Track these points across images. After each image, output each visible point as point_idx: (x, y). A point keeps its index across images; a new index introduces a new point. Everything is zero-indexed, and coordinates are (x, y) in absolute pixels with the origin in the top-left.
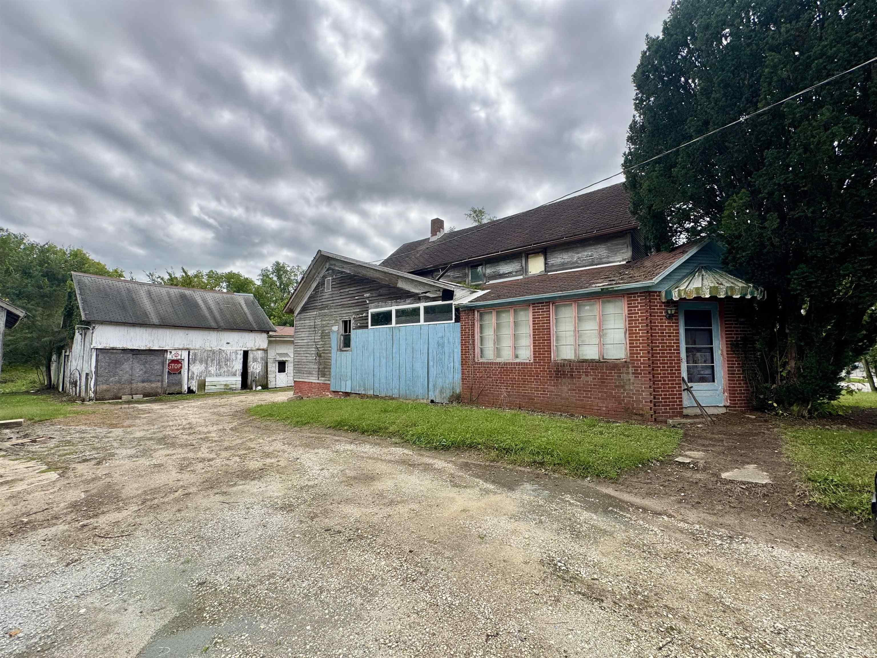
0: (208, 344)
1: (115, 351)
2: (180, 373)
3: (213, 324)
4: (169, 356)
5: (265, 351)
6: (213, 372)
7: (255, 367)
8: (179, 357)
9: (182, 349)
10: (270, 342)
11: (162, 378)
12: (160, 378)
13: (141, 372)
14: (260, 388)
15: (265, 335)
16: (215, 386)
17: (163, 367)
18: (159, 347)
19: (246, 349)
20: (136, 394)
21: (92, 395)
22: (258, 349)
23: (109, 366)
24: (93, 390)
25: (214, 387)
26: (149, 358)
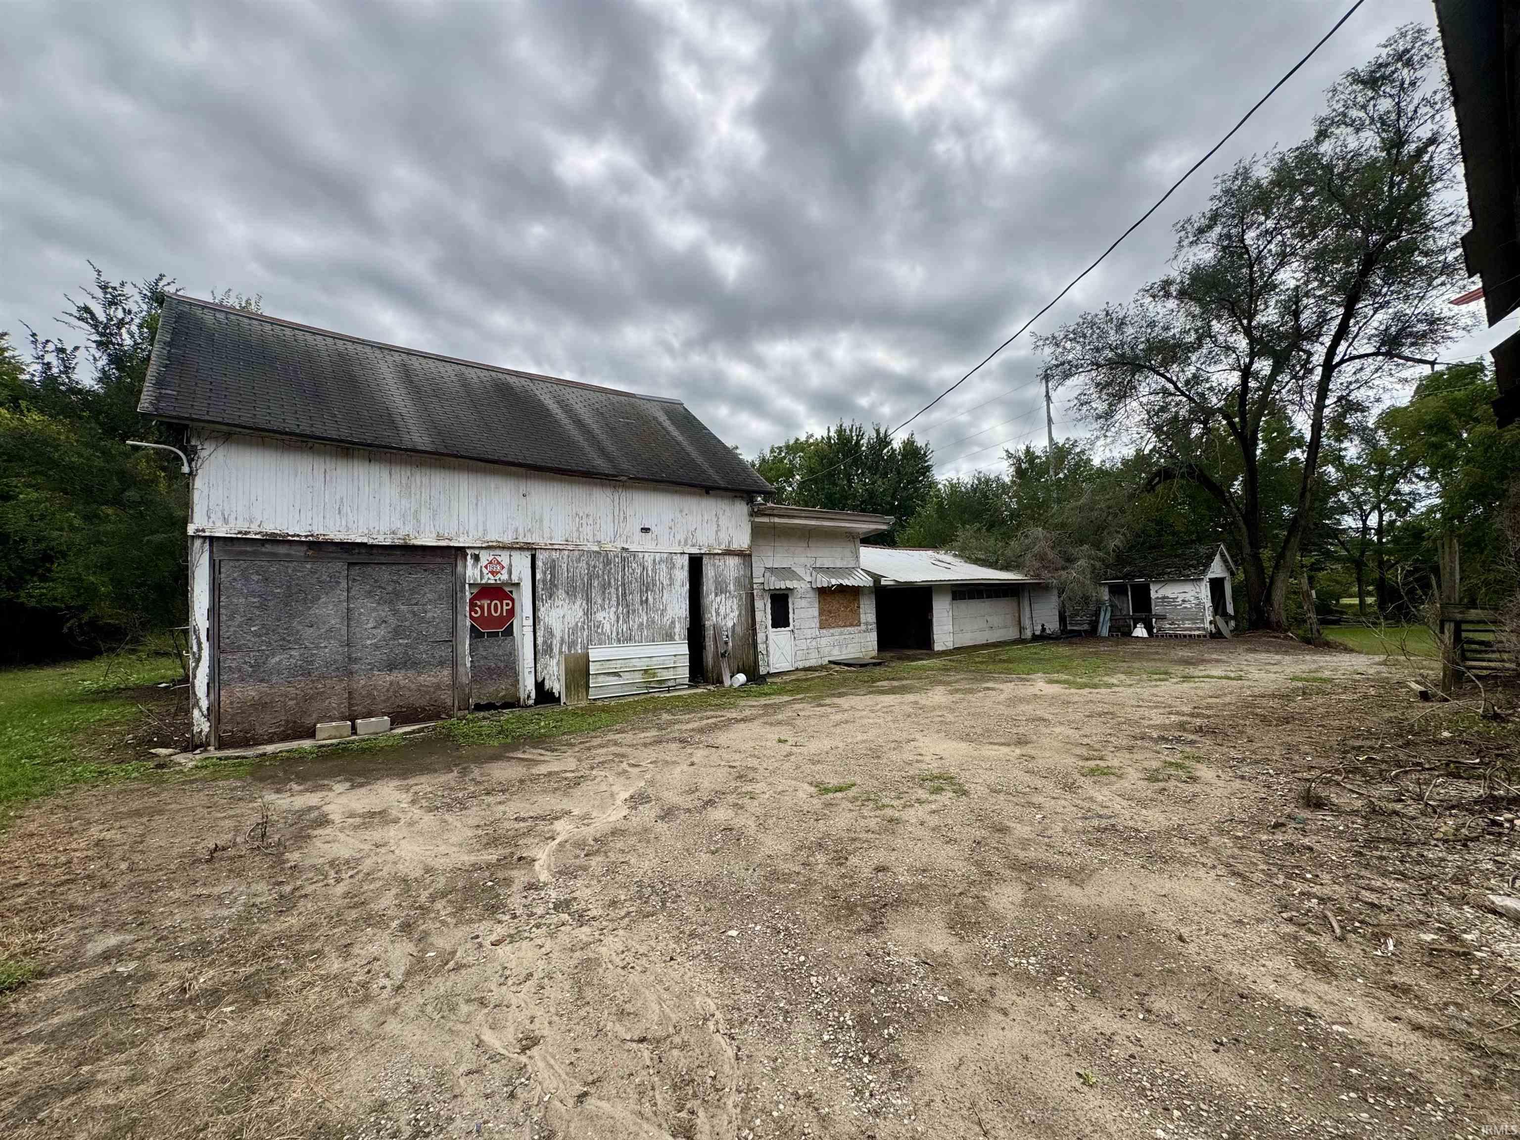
0: (587, 531)
1: (282, 550)
2: (509, 632)
3: (600, 464)
4: (472, 573)
5: (745, 556)
6: (607, 627)
7: (722, 611)
8: (504, 576)
9: (510, 548)
10: (757, 532)
11: (454, 650)
12: (444, 652)
13: (381, 632)
14: (741, 678)
15: (741, 509)
16: (616, 674)
17: (454, 610)
18: (439, 537)
19: (695, 550)
20: (370, 715)
21: (201, 724)
22: (729, 553)
23: (263, 607)
24: (204, 704)
25: (614, 680)
26: (409, 579)
